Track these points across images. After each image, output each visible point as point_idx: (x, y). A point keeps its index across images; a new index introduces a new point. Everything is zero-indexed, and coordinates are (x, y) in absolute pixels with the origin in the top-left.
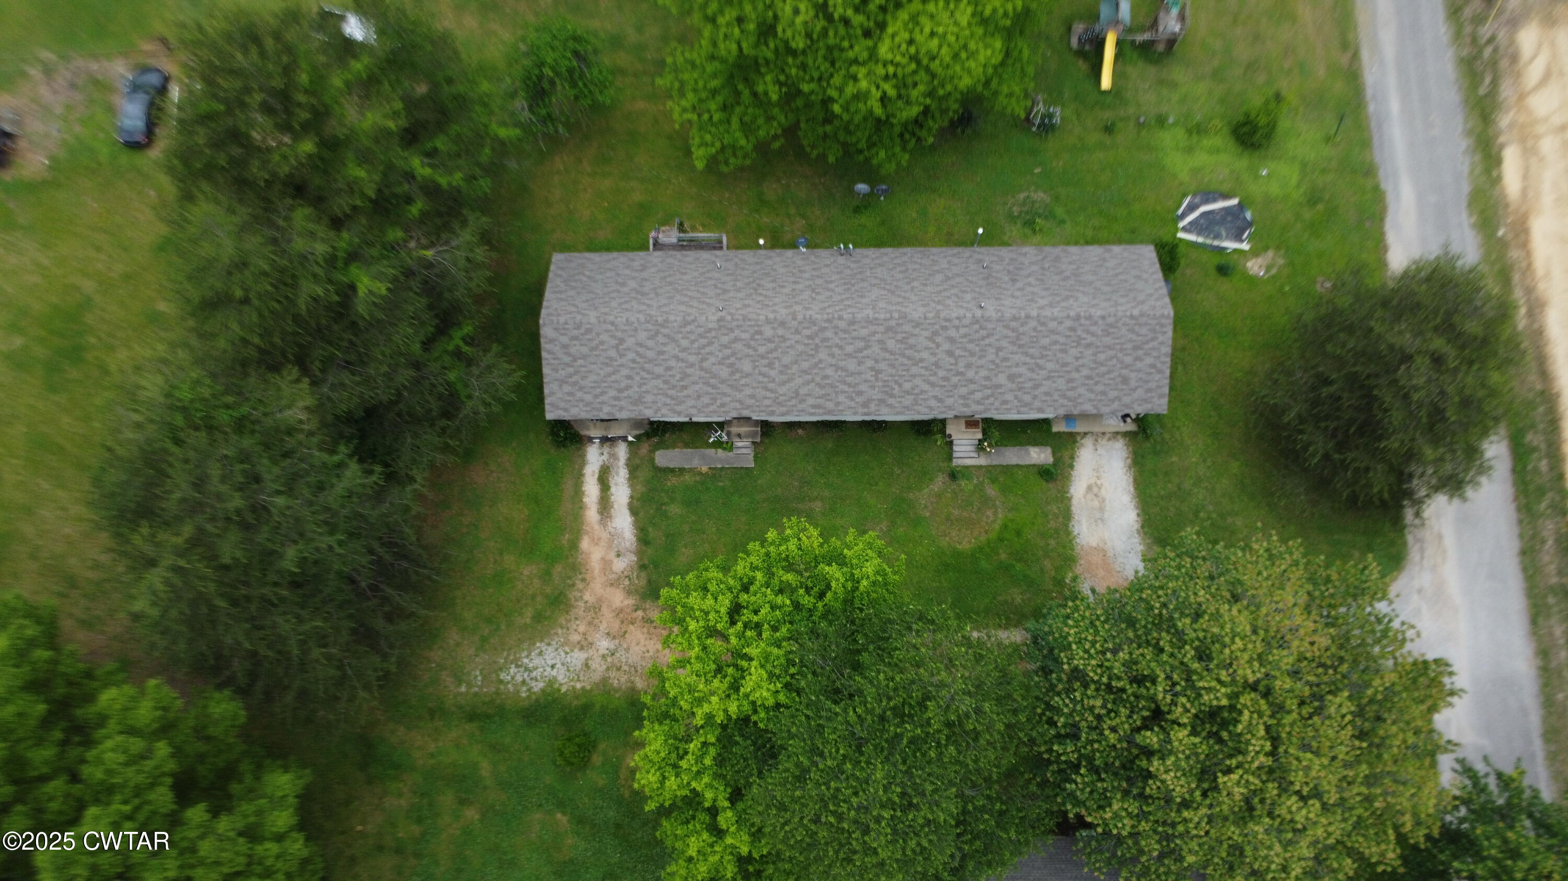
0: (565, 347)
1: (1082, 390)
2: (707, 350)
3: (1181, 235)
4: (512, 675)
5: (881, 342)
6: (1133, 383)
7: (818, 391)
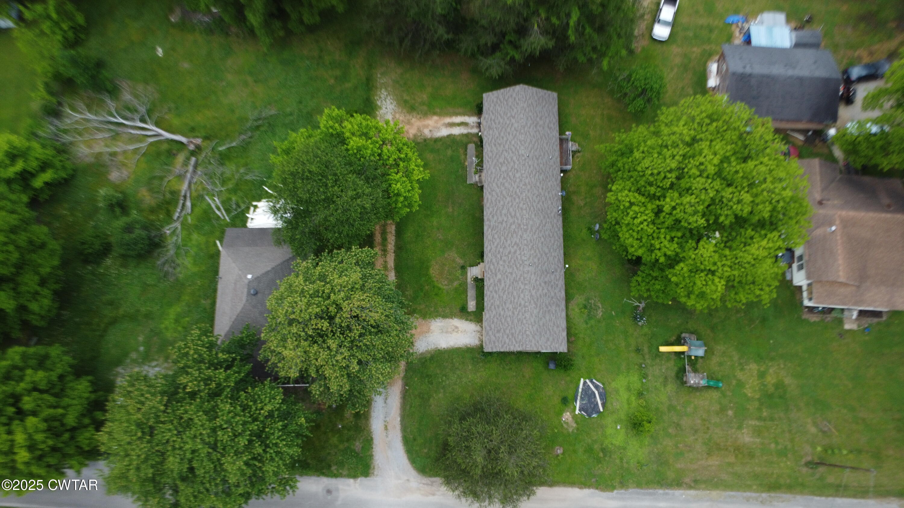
0: (511, 96)
1: (494, 312)
2: (510, 152)
3: (582, 380)
4: (383, 93)
5: (514, 222)
6: (497, 335)
7: (494, 199)
